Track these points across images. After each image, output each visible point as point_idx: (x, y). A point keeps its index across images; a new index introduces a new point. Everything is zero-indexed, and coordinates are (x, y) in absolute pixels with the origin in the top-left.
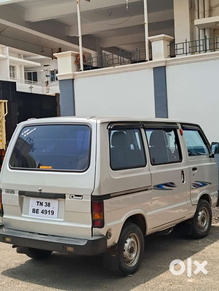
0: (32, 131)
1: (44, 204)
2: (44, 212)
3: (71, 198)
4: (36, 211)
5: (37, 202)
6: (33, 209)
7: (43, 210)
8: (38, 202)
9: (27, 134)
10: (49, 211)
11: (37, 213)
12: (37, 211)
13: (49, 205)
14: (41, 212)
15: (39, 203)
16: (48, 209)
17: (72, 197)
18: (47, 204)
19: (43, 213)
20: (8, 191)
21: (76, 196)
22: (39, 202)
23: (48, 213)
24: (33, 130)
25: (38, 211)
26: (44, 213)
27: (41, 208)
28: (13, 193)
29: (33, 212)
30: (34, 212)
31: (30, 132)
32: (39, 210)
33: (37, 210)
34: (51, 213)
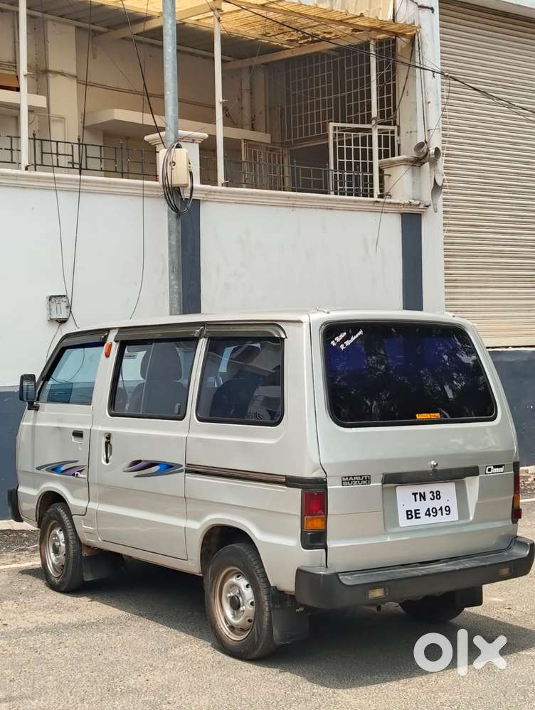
0: (356, 337)
1: (428, 496)
2: (431, 512)
3: (487, 472)
4: (413, 514)
5: (413, 494)
6: (407, 511)
7: (428, 510)
8: (415, 494)
10: (441, 509)
11: (416, 518)
12: (416, 514)
13: (437, 495)
14: (426, 515)
15: (418, 496)
16: (437, 504)
18: (435, 495)
19: (429, 515)
21: (495, 467)
22: (417, 493)
23: (439, 512)
25: (419, 513)
26: (432, 514)
27: (423, 506)
28: (365, 482)
29: (408, 518)
30: (410, 517)
31: (353, 339)
32: (419, 510)
33: (415, 511)
34: (444, 512)
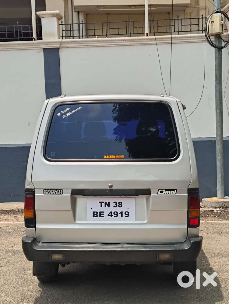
0: (75, 111)
1: (112, 204)
2: (113, 214)
3: (159, 193)
4: (98, 214)
5: (100, 202)
6: (94, 212)
7: (111, 212)
8: (101, 203)
9: (68, 114)
10: (122, 213)
11: (100, 216)
12: (100, 214)
13: (119, 204)
14: (108, 215)
15: (103, 204)
16: (119, 210)
17: (162, 192)
18: (118, 204)
19: (111, 216)
20: (48, 191)
21: (166, 190)
22: (103, 202)
23: (120, 215)
24: (77, 110)
25: (103, 214)
26: (114, 215)
27: (106, 210)
28: (58, 193)
29: (94, 216)
30: (95, 215)
31: (73, 111)
32: (103, 212)
33: (100, 212)
34: (124, 215)
